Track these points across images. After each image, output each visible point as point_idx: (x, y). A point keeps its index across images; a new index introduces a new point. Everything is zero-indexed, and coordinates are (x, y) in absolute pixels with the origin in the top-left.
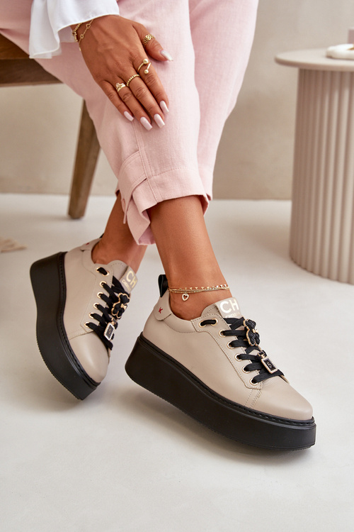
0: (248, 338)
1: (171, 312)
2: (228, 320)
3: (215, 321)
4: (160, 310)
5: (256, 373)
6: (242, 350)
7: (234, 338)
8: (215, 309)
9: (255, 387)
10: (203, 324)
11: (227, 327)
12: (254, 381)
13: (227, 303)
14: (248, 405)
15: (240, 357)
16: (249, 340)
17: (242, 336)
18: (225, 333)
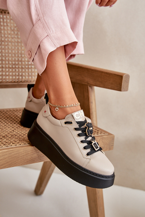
0: (87, 132)
1: (50, 114)
2: (78, 123)
3: (72, 122)
4: (45, 112)
5: (89, 150)
6: (83, 138)
7: (80, 132)
8: (72, 116)
9: (88, 157)
10: (66, 123)
11: (77, 126)
12: (88, 154)
13: (78, 113)
14: (84, 166)
15: (82, 142)
16: (87, 133)
17: (84, 131)
18: (76, 129)
